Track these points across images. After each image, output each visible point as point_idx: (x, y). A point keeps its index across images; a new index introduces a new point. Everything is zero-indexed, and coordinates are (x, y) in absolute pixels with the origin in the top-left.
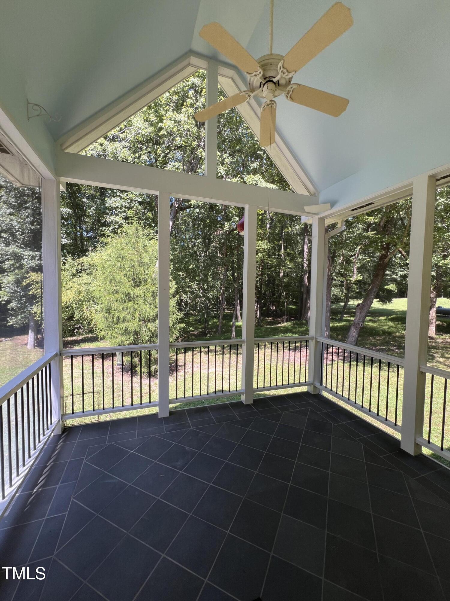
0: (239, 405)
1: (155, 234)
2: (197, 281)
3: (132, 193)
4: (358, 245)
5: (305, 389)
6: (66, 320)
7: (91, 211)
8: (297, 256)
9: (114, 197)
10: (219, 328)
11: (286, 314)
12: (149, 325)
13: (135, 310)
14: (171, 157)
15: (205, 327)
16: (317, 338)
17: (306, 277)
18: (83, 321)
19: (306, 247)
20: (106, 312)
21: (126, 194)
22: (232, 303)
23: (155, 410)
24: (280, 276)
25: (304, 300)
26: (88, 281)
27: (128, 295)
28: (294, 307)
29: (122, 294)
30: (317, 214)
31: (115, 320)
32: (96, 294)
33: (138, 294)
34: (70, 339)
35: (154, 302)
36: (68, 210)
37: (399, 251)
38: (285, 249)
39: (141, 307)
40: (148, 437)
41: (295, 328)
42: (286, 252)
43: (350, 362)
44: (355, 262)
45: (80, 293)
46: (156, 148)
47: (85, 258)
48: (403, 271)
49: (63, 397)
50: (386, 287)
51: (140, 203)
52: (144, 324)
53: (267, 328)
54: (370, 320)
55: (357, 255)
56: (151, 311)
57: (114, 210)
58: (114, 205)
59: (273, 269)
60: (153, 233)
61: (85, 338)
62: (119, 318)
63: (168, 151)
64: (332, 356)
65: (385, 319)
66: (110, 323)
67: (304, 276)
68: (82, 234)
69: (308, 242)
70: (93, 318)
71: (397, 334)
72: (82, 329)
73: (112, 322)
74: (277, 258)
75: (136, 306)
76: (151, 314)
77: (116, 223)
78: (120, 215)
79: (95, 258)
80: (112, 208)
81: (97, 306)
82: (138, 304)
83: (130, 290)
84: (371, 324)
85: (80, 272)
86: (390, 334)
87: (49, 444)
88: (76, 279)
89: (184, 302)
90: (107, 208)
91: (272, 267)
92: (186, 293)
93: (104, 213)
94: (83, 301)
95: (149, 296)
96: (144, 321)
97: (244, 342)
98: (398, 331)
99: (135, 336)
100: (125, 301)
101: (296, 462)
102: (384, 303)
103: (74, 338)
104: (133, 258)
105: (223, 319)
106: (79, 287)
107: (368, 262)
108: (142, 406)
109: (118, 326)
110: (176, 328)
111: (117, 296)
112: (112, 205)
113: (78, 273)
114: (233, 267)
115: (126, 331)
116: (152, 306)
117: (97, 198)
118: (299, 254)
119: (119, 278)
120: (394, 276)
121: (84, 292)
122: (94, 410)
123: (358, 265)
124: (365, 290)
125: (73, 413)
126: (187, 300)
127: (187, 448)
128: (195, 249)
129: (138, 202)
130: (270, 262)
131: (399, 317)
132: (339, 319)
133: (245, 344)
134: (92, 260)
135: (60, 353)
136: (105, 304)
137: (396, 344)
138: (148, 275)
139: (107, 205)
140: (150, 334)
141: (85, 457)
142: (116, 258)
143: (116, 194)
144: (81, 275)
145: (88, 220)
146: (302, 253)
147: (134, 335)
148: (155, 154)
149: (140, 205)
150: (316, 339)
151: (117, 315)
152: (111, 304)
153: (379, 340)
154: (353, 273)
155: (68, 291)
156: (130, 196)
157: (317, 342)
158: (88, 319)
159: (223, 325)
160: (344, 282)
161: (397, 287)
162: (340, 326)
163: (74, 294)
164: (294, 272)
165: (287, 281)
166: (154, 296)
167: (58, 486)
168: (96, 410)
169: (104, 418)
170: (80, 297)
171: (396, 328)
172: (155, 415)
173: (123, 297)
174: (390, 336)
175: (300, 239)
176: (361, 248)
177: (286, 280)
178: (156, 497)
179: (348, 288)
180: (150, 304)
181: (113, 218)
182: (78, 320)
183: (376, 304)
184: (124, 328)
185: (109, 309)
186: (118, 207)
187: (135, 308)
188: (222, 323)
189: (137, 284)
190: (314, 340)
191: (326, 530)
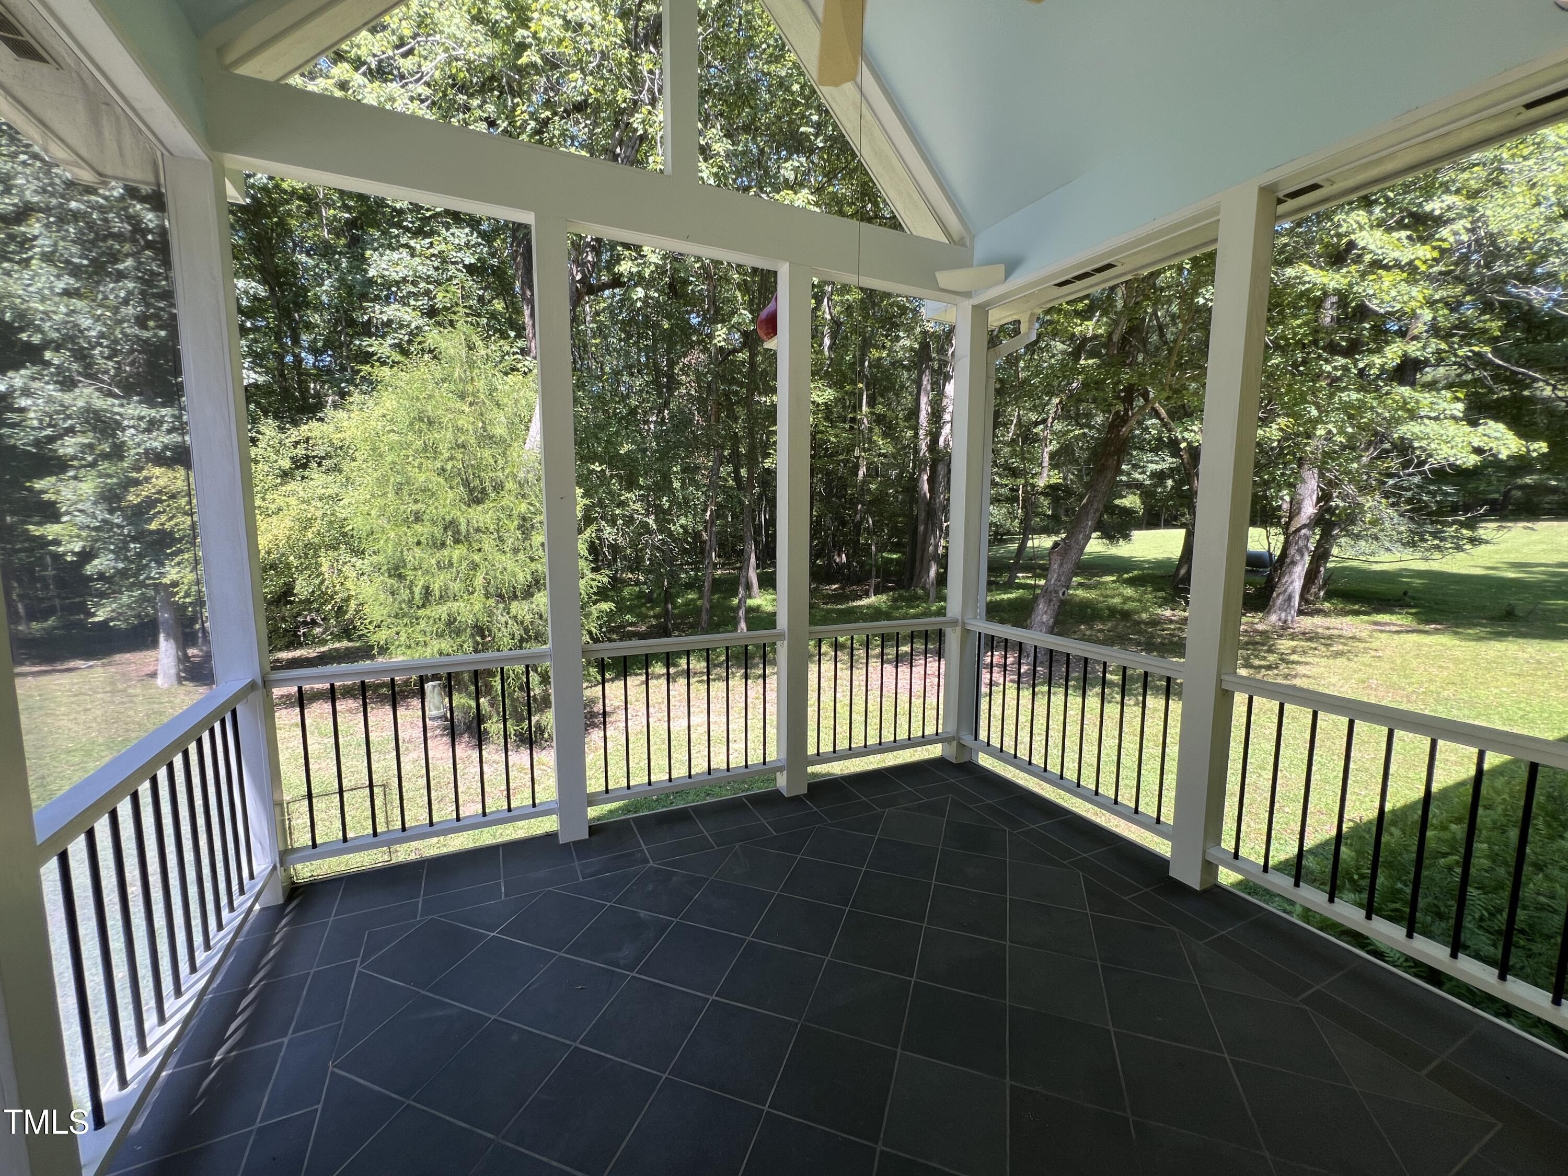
0: (772, 799)
1: (520, 357)
2: (641, 488)
3: (445, 239)
4: (1051, 394)
5: (935, 751)
6: (270, 603)
7: (326, 290)
8: (902, 424)
9: (393, 249)
10: (704, 613)
11: (874, 573)
12: (515, 606)
13: (475, 566)
14: (557, 133)
15: (666, 613)
16: (966, 621)
17: (925, 477)
18: (322, 604)
19: (924, 400)
20: (390, 576)
21: (428, 240)
22: (734, 551)
23: (548, 824)
24: (857, 475)
25: (920, 537)
26: (329, 492)
27: (451, 526)
28: (895, 556)
29: (434, 523)
30: (967, 295)
31: (417, 596)
32: (357, 524)
33: (481, 524)
34: (285, 655)
35: (527, 543)
36: (254, 284)
37: (1154, 409)
38: (872, 403)
39: (490, 557)
40: (535, 895)
41: (898, 608)
42: (872, 413)
43: (1034, 686)
44: (1046, 438)
45: (306, 524)
46: (510, 103)
47: (314, 424)
48: (1157, 463)
49: (281, 805)
50: (1117, 502)
51: (471, 269)
52: (501, 606)
53: (829, 611)
54: (1080, 585)
55: (1050, 420)
56: (517, 569)
57: (394, 289)
58: (394, 274)
59: (841, 457)
60: (514, 354)
61: (330, 650)
62: (427, 592)
63: (548, 113)
64: (991, 673)
65: (1114, 582)
66: (403, 606)
67: (919, 476)
68: (298, 360)
69: (929, 387)
70: (353, 593)
71: (1144, 616)
72: (319, 626)
73: (410, 602)
74: (852, 428)
75: (477, 557)
76: (521, 577)
77: (401, 326)
78: (412, 302)
79: (346, 424)
80: (388, 284)
81: (361, 561)
82: (479, 550)
83: (456, 513)
84: (1081, 593)
85: (305, 466)
86: (1126, 615)
87: (248, 934)
88: (292, 486)
89: (611, 546)
90: (371, 282)
91: (837, 454)
92: (613, 523)
93: (364, 296)
94: (317, 549)
95: (512, 528)
96: (500, 596)
97: (781, 636)
98: (1145, 610)
99: (478, 639)
100: (443, 545)
101: (924, 925)
102: (1111, 543)
103: (297, 653)
104: (460, 423)
105: (713, 591)
106: (304, 506)
107: (1077, 438)
108: (511, 815)
109: (428, 612)
110: (590, 614)
111: (418, 528)
112: (386, 273)
113: (297, 468)
114: (735, 453)
115: (452, 626)
116: (521, 556)
117: (340, 253)
118: (907, 418)
119: (423, 479)
120: (1136, 476)
121: (319, 521)
122: (375, 834)
123: (1053, 447)
124: (1067, 511)
125: (314, 845)
126: (615, 540)
127: (643, 913)
128: (634, 403)
129: (465, 266)
130: (833, 439)
131: (1148, 575)
132: (1005, 583)
133: (786, 642)
134: (338, 429)
135: (264, 682)
136: (385, 552)
137: (1143, 639)
138: (507, 471)
139: (372, 273)
140: (518, 632)
141: (359, 959)
142: (411, 424)
143: (398, 241)
144: (306, 473)
145: (316, 318)
146: (914, 413)
147: (472, 636)
148: (510, 124)
149: (472, 275)
150: (964, 624)
151: (421, 583)
152: (402, 552)
153: (1101, 631)
154: (1041, 465)
155: (269, 519)
156: (438, 248)
157: (966, 632)
158: (338, 598)
159: (713, 607)
160: (1018, 490)
161: (1143, 503)
162: (1009, 600)
163: (291, 529)
164: (894, 466)
165: (877, 489)
166: (526, 527)
167: (286, 1040)
168: (383, 833)
169: (406, 853)
170: (310, 535)
171: (1140, 601)
172: (550, 837)
173: (438, 532)
174: (1127, 621)
175: (908, 379)
176: (1061, 402)
177: (873, 487)
178: (568, 1042)
179: (1030, 506)
180: (516, 551)
181: (392, 311)
182: (308, 601)
183: (1096, 546)
184: (444, 617)
185: (397, 568)
186: (404, 280)
187: (473, 562)
188: (710, 601)
189: (476, 497)
190: (959, 629)
191: (1008, 1076)
